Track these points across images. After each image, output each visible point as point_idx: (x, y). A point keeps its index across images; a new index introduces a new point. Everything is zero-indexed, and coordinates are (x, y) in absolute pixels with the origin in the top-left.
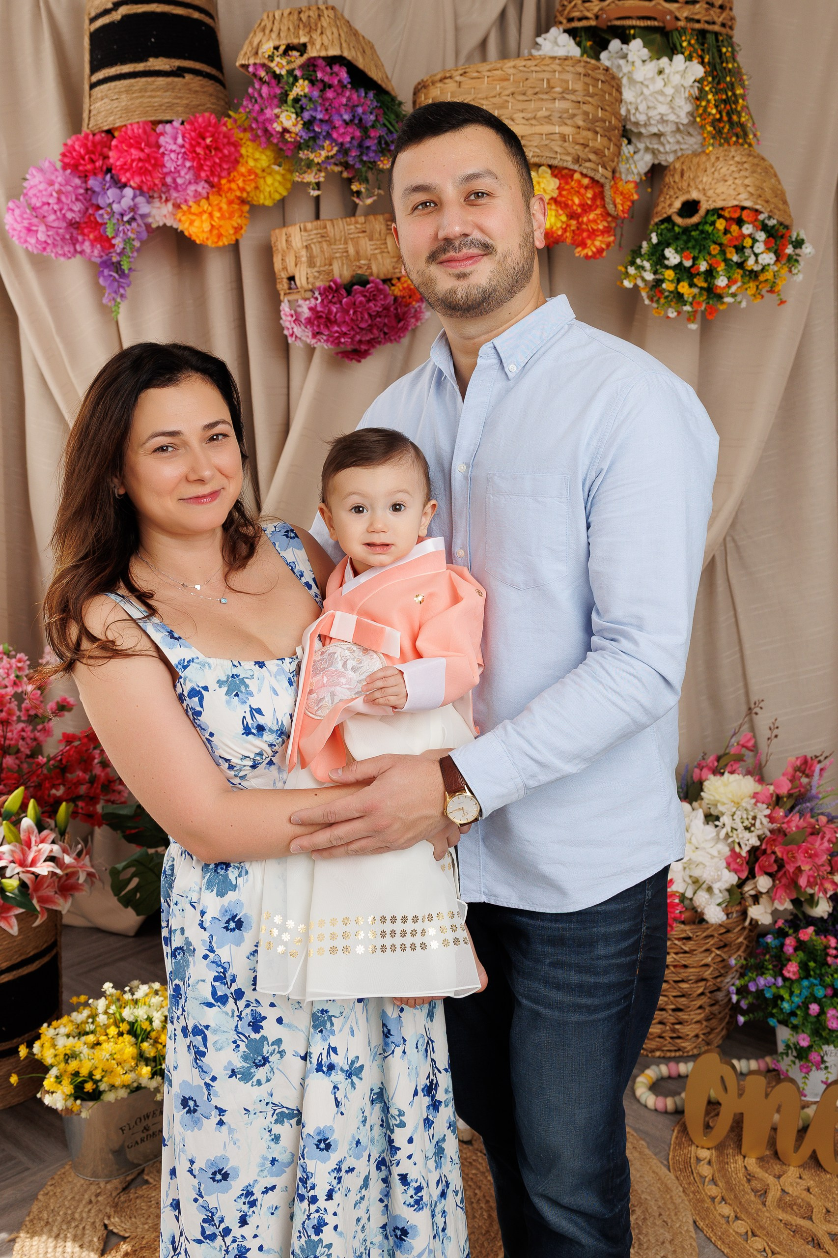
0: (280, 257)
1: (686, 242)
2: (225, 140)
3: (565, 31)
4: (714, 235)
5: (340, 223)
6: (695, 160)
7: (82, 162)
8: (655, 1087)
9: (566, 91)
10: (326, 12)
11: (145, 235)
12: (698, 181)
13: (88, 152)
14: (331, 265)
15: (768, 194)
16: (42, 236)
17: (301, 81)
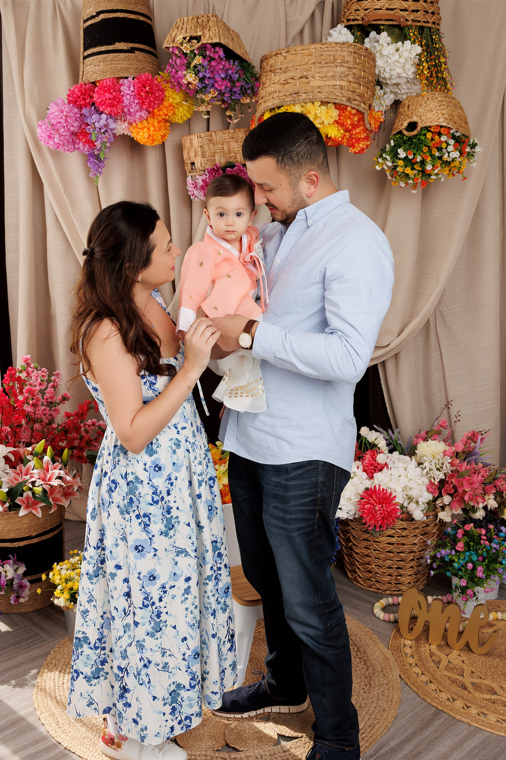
0: (187, 152)
1: (410, 145)
2: (157, 88)
3: (345, 27)
4: (425, 142)
5: (220, 134)
6: (416, 99)
7: (79, 100)
8: (385, 609)
9: (343, 61)
10: (211, 18)
11: (112, 139)
12: (417, 111)
13: (82, 94)
14: (214, 156)
15: (456, 119)
16: (57, 140)
17: (198, 57)
